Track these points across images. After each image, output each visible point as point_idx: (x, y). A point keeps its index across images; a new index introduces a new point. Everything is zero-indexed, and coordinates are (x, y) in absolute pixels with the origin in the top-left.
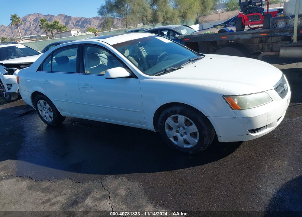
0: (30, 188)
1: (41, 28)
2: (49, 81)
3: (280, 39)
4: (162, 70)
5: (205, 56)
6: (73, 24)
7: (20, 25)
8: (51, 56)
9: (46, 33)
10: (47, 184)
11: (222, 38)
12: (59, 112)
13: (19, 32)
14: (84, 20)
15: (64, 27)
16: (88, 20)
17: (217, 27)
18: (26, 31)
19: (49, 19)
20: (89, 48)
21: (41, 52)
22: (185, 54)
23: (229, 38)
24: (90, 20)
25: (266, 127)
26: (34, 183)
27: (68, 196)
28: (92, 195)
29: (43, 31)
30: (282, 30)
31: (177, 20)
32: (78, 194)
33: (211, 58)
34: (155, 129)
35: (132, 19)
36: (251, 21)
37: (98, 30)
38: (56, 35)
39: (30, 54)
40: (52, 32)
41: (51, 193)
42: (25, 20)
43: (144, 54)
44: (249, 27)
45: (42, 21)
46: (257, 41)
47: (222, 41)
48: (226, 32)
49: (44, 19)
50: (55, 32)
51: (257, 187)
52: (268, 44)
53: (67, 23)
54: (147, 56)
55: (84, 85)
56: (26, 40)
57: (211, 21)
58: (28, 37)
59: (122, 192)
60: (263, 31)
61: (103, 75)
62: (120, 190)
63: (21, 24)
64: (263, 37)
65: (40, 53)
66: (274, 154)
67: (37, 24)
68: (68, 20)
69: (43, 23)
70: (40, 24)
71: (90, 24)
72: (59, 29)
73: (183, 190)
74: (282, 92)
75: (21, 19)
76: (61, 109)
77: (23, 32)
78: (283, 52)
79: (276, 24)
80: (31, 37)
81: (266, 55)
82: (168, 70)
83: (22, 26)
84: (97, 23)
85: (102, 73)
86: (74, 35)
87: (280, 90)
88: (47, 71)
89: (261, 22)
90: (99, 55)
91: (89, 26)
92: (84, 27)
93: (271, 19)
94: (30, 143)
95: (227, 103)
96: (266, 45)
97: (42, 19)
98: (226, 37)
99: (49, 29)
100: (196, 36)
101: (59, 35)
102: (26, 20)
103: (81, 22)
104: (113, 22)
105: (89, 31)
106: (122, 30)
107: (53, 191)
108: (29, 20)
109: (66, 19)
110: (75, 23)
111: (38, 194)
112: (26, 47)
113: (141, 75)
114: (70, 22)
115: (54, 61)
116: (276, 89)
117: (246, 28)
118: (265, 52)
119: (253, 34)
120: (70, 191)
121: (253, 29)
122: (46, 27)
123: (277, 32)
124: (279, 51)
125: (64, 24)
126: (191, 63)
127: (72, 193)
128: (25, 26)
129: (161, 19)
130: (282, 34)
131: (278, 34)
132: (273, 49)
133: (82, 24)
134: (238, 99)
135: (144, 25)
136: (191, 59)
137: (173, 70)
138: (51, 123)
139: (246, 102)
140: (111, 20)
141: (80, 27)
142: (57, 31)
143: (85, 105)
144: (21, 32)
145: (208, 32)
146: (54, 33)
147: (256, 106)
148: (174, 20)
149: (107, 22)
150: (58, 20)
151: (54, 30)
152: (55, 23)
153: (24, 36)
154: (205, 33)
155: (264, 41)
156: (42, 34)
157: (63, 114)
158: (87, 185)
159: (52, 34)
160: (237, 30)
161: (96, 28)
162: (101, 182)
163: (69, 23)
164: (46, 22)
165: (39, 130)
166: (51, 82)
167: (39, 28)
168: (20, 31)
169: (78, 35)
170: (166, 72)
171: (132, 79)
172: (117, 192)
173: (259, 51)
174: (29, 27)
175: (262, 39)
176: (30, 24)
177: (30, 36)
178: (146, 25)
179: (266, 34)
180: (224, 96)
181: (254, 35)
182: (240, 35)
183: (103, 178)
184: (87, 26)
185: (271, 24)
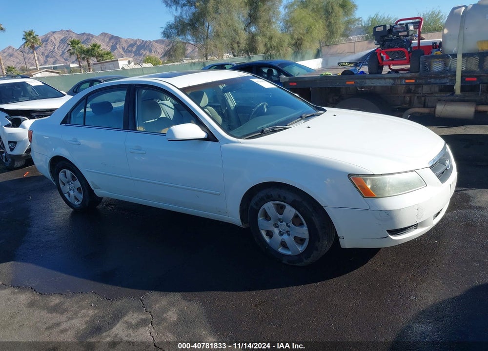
0: (31, 305)
1: (71, 54)
2: (79, 141)
3: (437, 89)
4: (256, 130)
5: (325, 111)
6: (123, 49)
7: (38, 47)
8: (85, 101)
9: (79, 62)
10: (58, 301)
11: (347, 83)
12: (93, 191)
13: (36, 58)
14: (141, 44)
15: (108, 54)
16: (147, 44)
17: (344, 66)
18: (47, 57)
19: (85, 41)
20: (144, 91)
21: (66, 94)
22: (294, 107)
23: (357, 83)
24: (150, 43)
25: (415, 226)
26: (38, 298)
27: (88, 319)
28: (126, 318)
29: (74, 58)
30: (439, 75)
31: (286, 50)
32: (103, 317)
33: (334, 115)
34: (242, 222)
35: (215, 46)
36: (393, 60)
37: (161, 61)
38: (95, 67)
39: (49, 95)
40: (88, 61)
41: (62, 313)
42: (46, 40)
43: (232, 104)
44: (390, 68)
45: (73, 43)
46: (402, 90)
47: (349, 87)
48: (354, 74)
49: (76, 39)
50: (93, 60)
51: (379, 315)
52: (417, 95)
53: (114, 48)
54: (236, 107)
55: (134, 149)
56: (46, 71)
57: (342, 53)
58: (50, 68)
59: (172, 315)
60: (409, 75)
61: (164, 134)
62: (169, 314)
63: (40, 46)
64: (411, 85)
65: (64, 95)
66: (411, 267)
67: (65, 48)
68: (114, 43)
69: (74, 46)
70: (69, 47)
71: (150, 51)
72: (100, 57)
73: (266, 316)
74: (443, 173)
75: (40, 39)
76: (96, 186)
77: (42, 59)
78: (442, 109)
79: (430, 65)
80: (55, 68)
81: (416, 113)
82: (267, 131)
83: (42, 49)
84: (160, 49)
85: (164, 131)
86: (123, 68)
87: (439, 169)
88: (77, 125)
89: (406, 61)
90: (161, 102)
91: (148, 53)
92: (140, 55)
93: (422, 58)
94: (38, 235)
95: (355, 186)
96: (416, 97)
97: (73, 41)
98: (353, 83)
99: (83, 56)
100: (307, 79)
101: (99, 66)
102: (48, 40)
103: (135, 47)
104: (185, 50)
105: (146, 61)
106: (199, 63)
107: (66, 310)
108: (53, 39)
109: (112, 41)
110: (126, 48)
111: (42, 315)
112: (43, 84)
113: (223, 137)
114: (118, 47)
115: (89, 109)
116: (433, 167)
117: (386, 69)
118: (414, 107)
119: (394, 79)
120: (91, 312)
121: (397, 71)
122: (79, 52)
123: (431, 78)
124: (435, 107)
125: (109, 50)
126: (303, 121)
127: (95, 314)
128: (45, 50)
129: (261, 48)
130: (438, 81)
131: (433, 80)
132: (426, 104)
133: (138, 49)
134: (372, 181)
135: (234, 56)
136: (303, 115)
137: (274, 131)
138: (78, 206)
139: (385, 187)
140: (182, 46)
141: (133, 55)
142: (96, 60)
143: (134, 180)
144: (38, 59)
145: (327, 73)
146: (91, 62)
147: (399, 194)
148: (281, 50)
149: (175, 50)
150: (98, 43)
151: (92, 58)
152: (93, 47)
153: (44, 65)
154: (322, 75)
155: (412, 91)
156: (73, 63)
157: (98, 193)
158: (118, 304)
159: (89, 64)
160: (370, 73)
161: (158, 57)
162: (141, 300)
163: (116, 48)
164: (79, 45)
165: (53, 216)
166: (82, 141)
167: (67, 54)
168: (38, 57)
169: (129, 68)
170: (263, 133)
171: (210, 143)
172: (164, 315)
173: (404, 105)
174: (53, 52)
175: (411, 87)
176: (54, 47)
177: (52, 66)
178: (238, 56)
179: (413, 81)
180: (350, 175)
181: (397, 81)
182: (374, 80)
183: (145, 293)
184: (144, 53)
185: (421, 66)
